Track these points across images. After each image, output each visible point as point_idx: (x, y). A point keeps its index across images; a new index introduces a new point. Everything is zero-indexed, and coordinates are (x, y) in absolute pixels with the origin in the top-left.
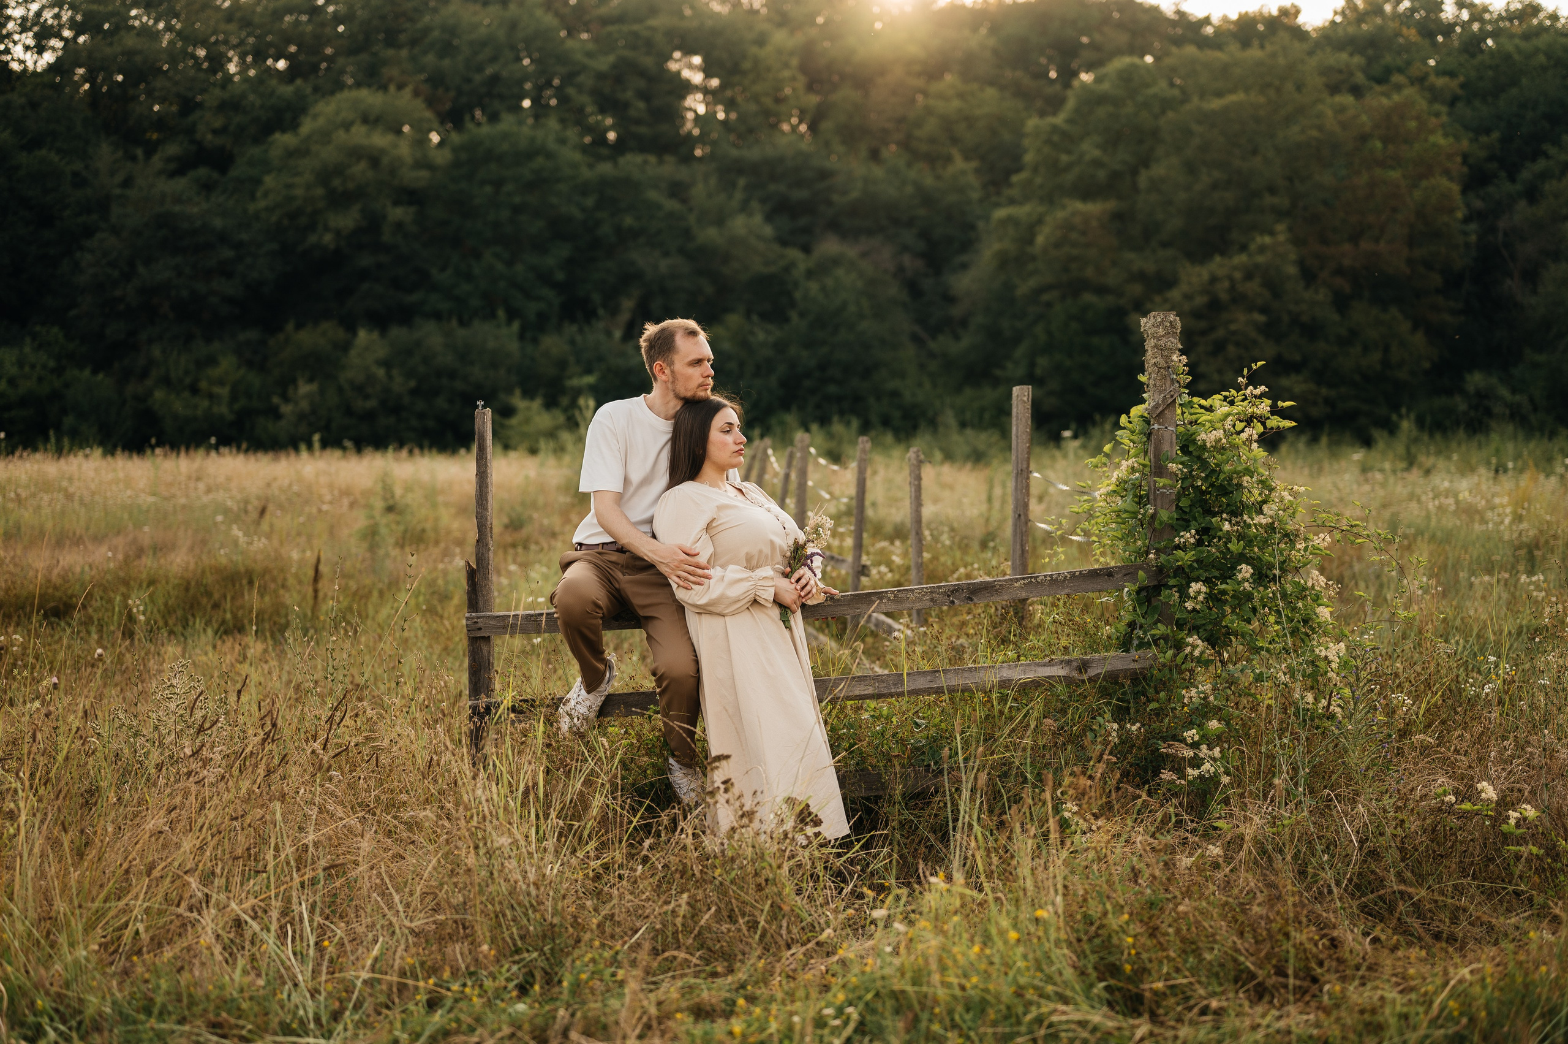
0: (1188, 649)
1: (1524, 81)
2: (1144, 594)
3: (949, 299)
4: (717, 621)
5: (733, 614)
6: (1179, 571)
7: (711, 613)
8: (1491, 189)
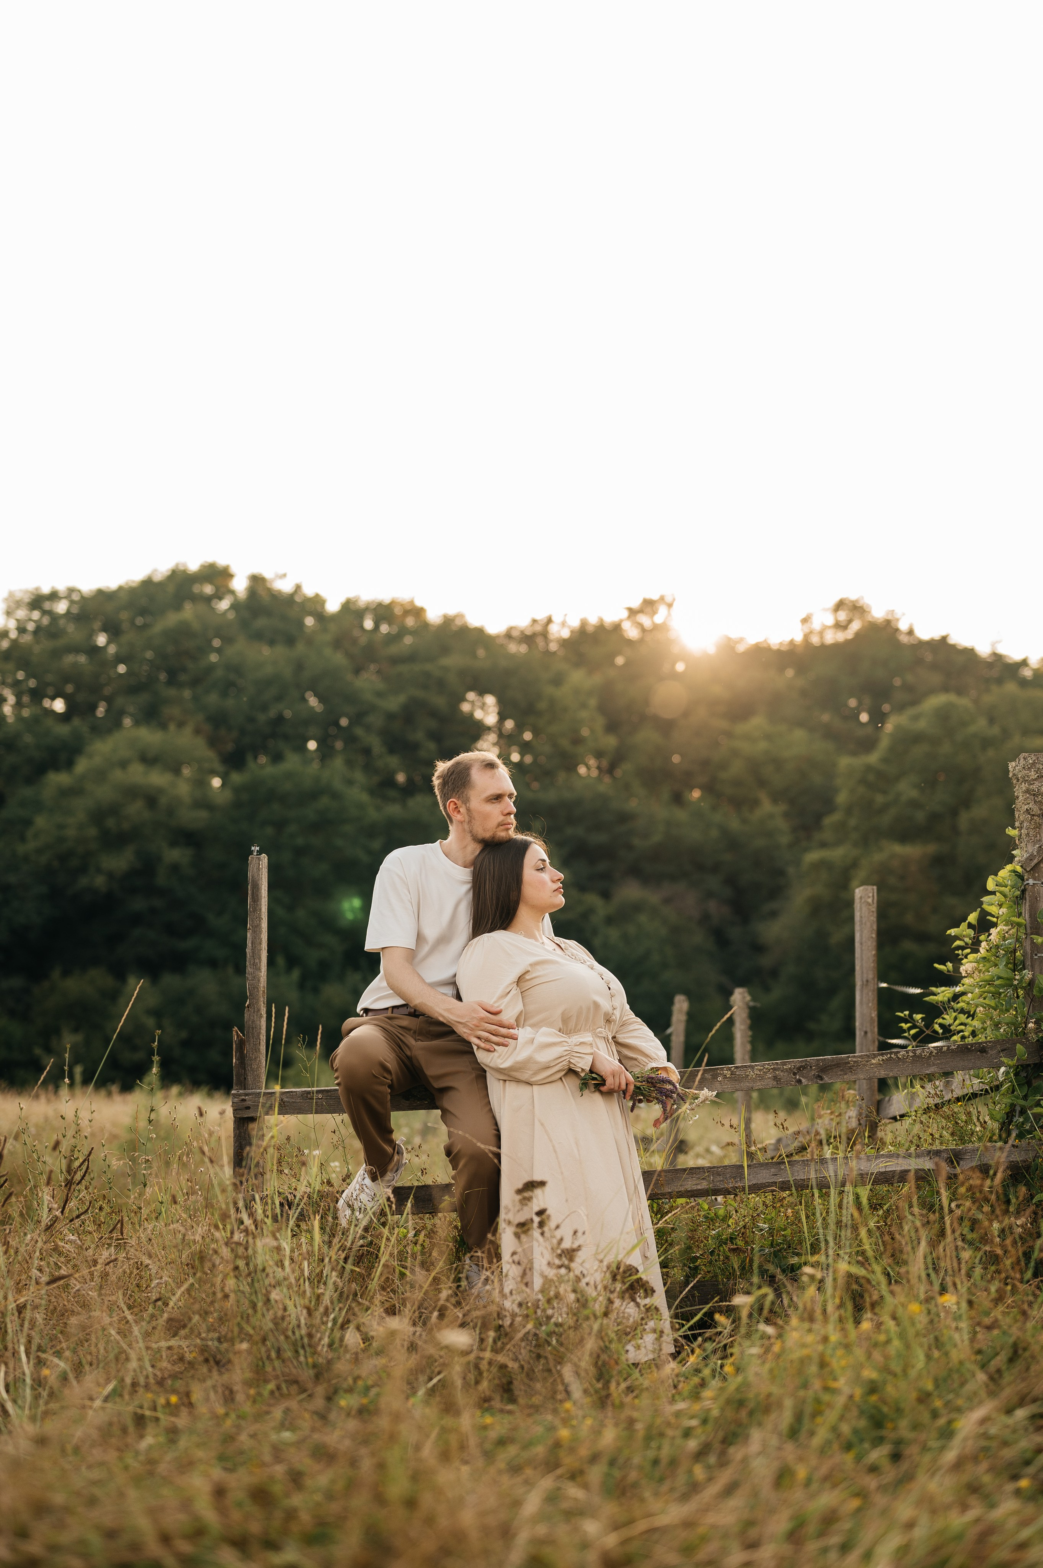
2: (1024, 1074)
3: (758, 948)
5: (542, 1084)
7: (518, 1081)
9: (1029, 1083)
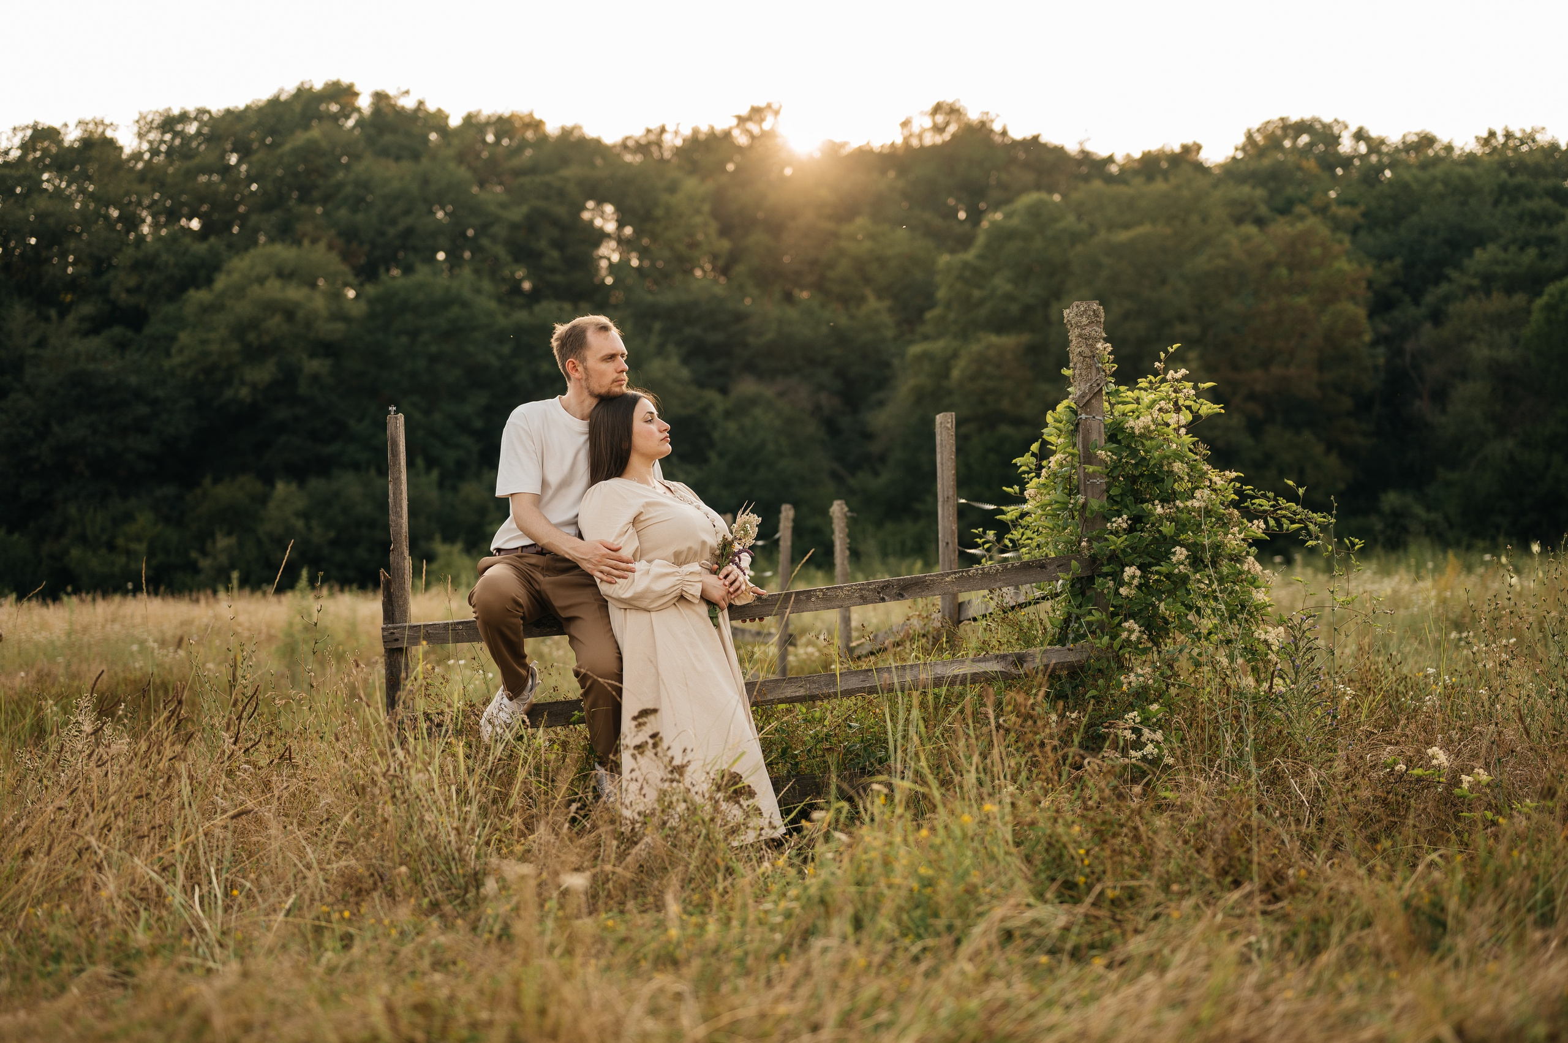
0: (1125, 635)
1: (1424, 208)
2: (1078, 586)
3: (868, 437)
4: (643, 617)
5: (659, 609)
6: (1113, 557)
7: (638, 608)
8: (1396, 313)
9: (1083, 594)
